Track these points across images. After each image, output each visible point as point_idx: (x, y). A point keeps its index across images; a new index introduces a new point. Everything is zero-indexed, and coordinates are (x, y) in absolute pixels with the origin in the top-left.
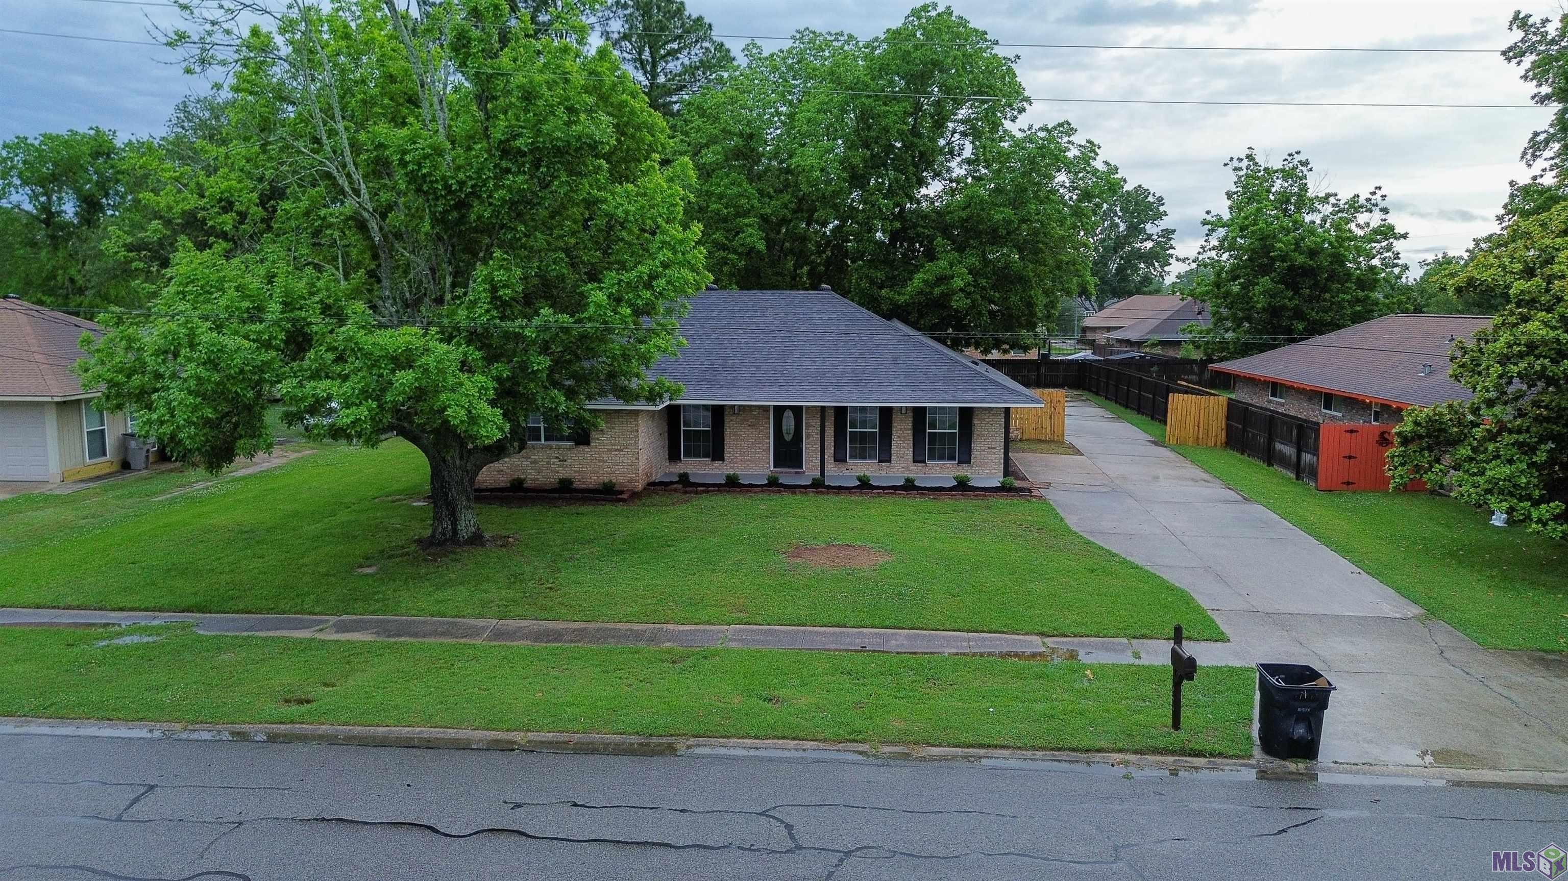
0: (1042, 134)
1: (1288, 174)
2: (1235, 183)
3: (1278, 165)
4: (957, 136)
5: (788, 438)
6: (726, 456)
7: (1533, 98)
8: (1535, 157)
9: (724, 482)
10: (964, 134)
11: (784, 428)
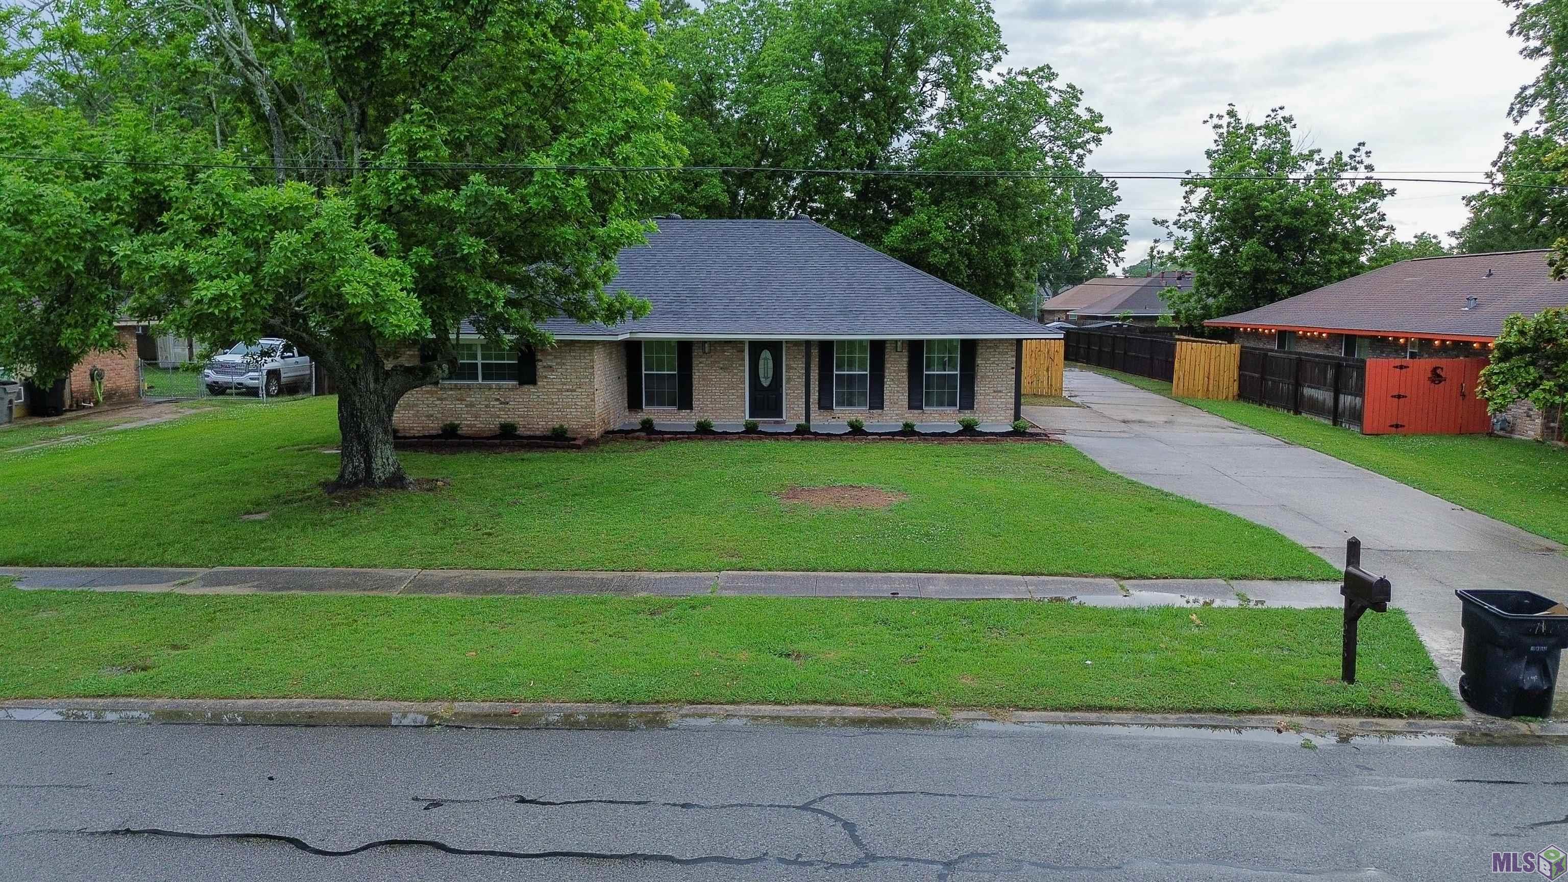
0: (1024, 78)
1: (1271, 130)
2: (1216, 141)
3: (1259, 121)
4: (928, 86)
5: (766, 383)
6: (695, 403)
7: (1521, 52)
8: (1521, 113)
9: (694, 430)
10: (937, 85)
11: (761, 374)
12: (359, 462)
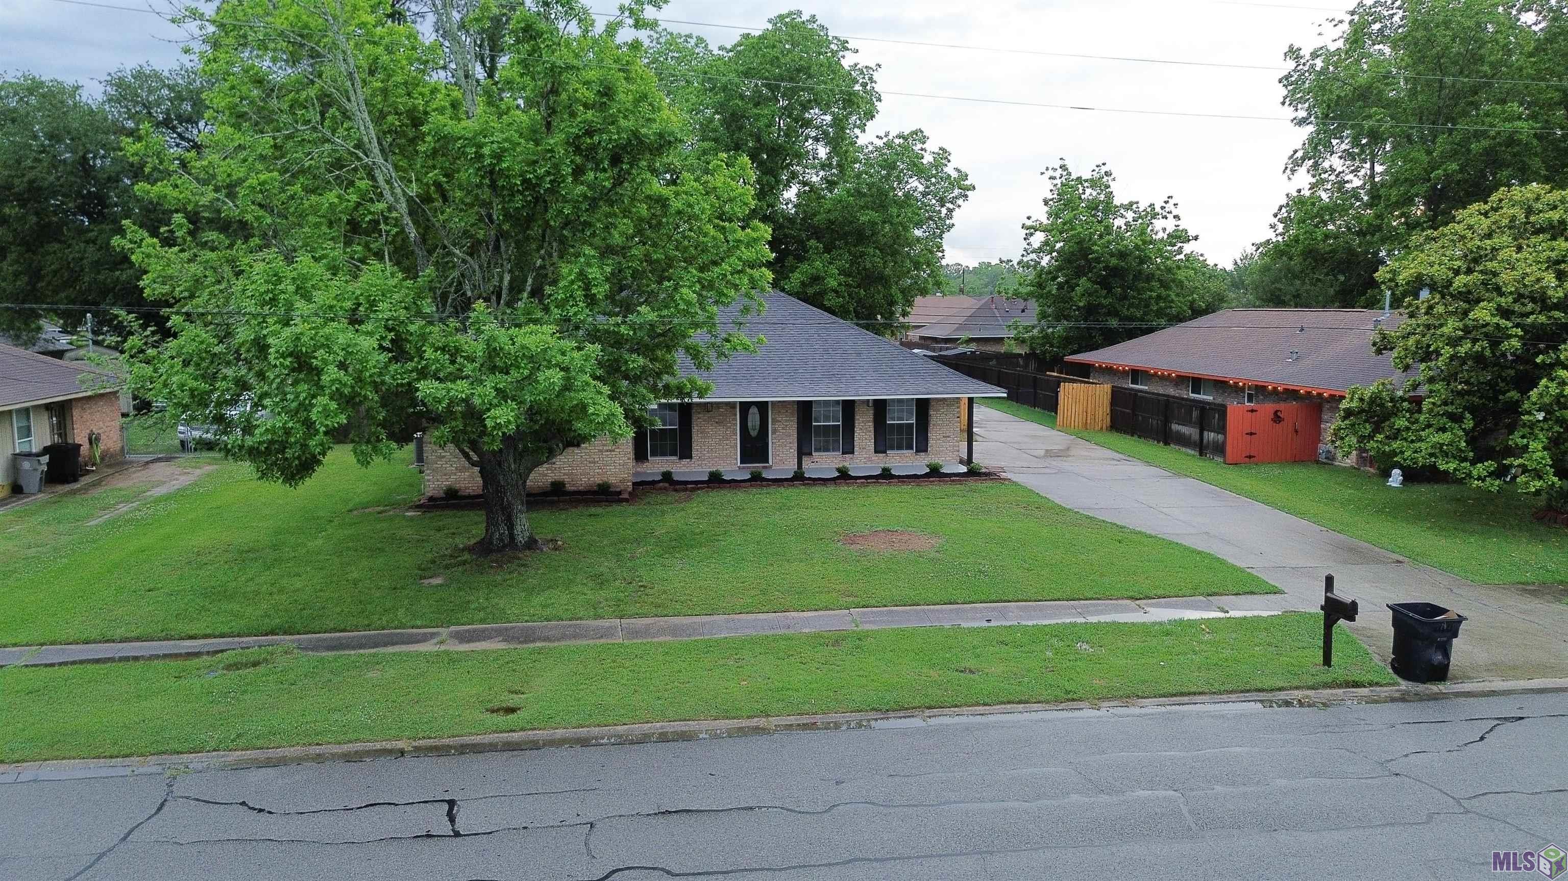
0: (897, 141)
1: (1094, 183)
2: (1051, 191)
3: (1087, 175)
4: (810, 141)
5: (754, 433)
6: (694, 453)
7: (1292, 121)
8: (1293, 171)
9: (707, 479)
10: (816, 139)
11: (750, 424)
12: (503, 529)
